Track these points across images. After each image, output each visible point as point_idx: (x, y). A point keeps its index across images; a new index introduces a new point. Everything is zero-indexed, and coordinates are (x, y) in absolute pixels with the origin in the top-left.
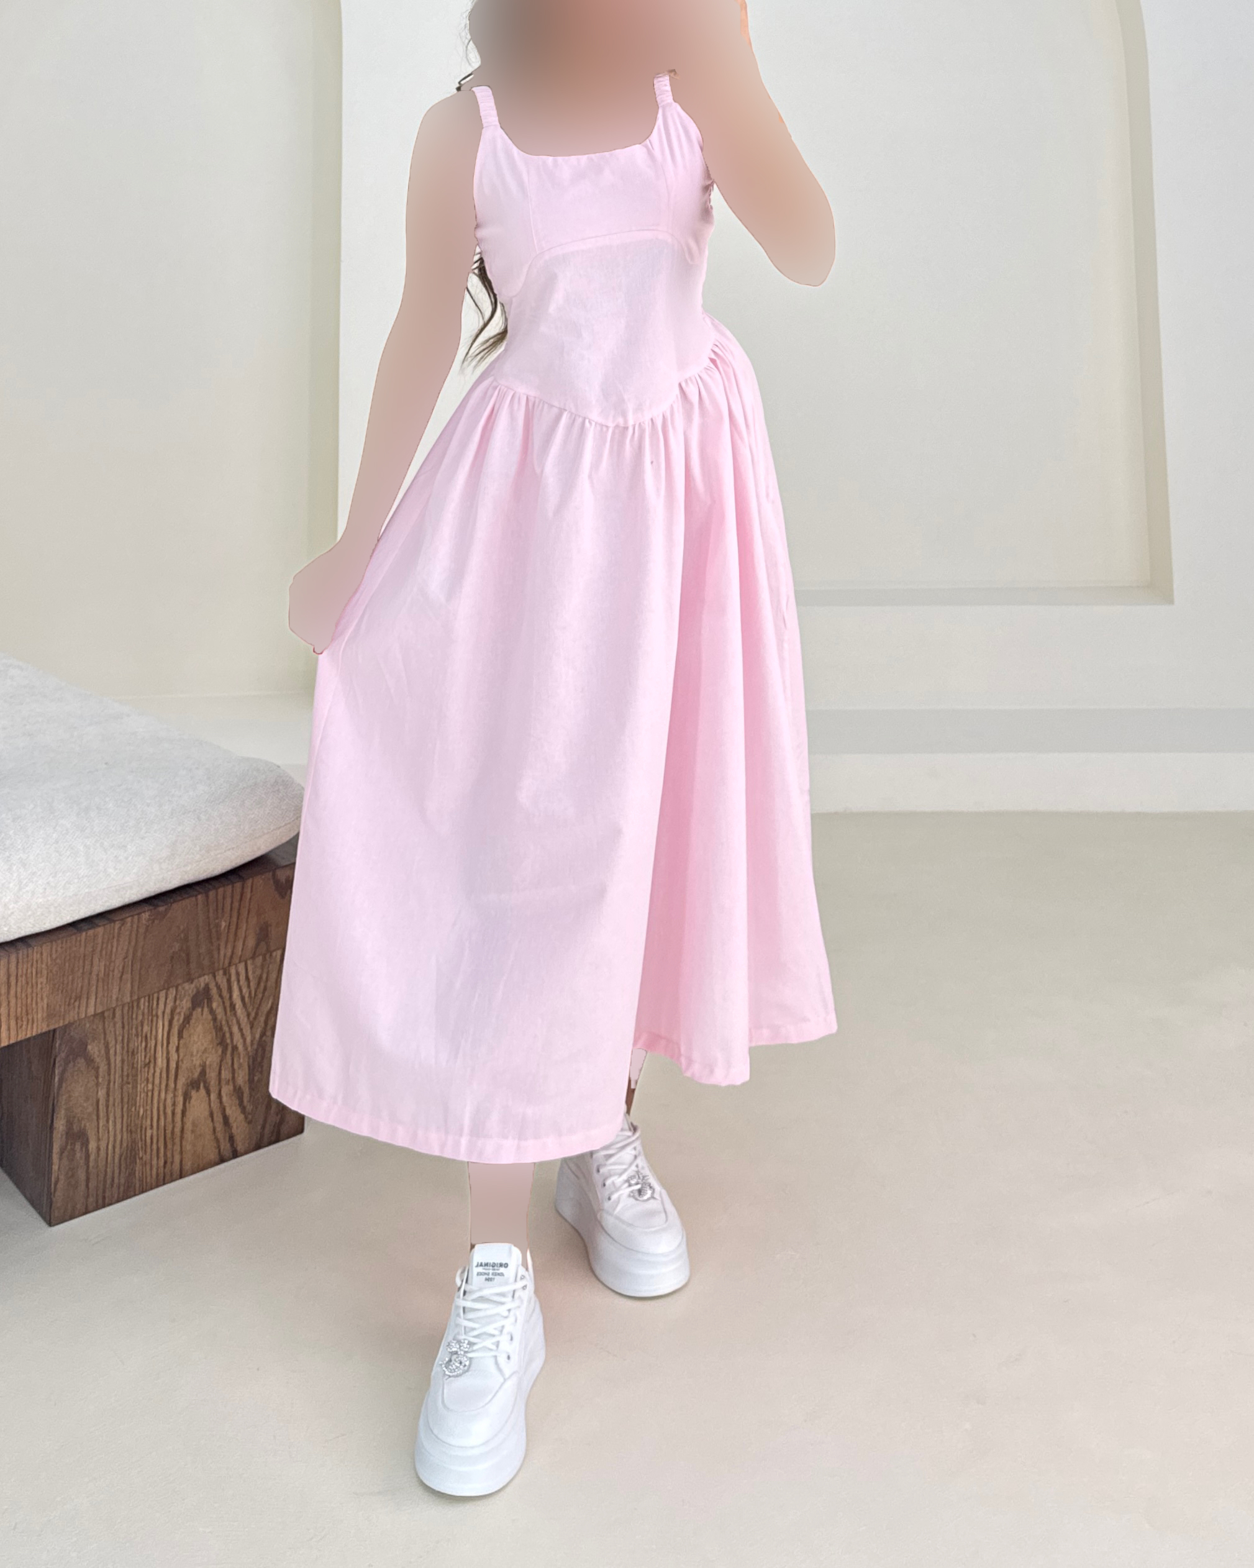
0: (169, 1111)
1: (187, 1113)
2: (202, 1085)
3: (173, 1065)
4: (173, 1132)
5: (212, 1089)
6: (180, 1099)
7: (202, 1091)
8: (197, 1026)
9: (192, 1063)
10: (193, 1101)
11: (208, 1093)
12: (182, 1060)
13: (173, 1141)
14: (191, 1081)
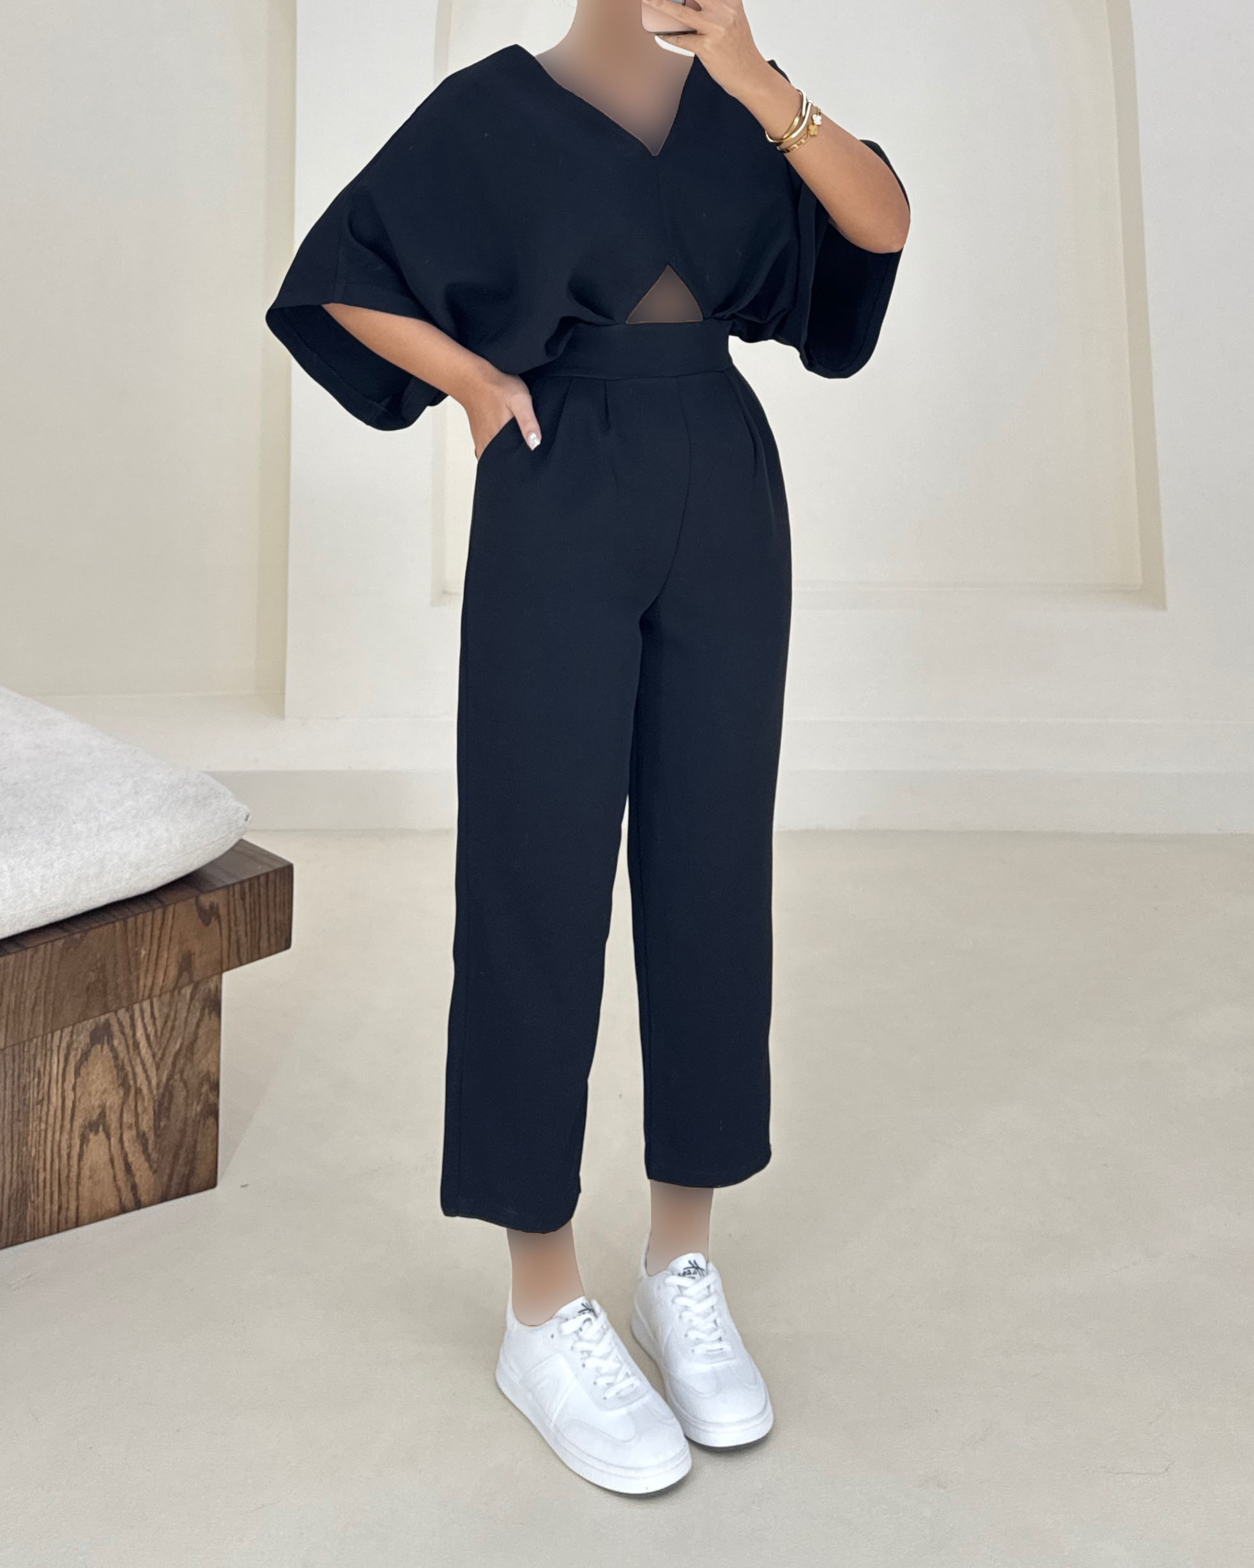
0: (64, 1153)
1: (85, 1157)
2: (101, 1129)
3: (69, 1104)
4: (68, 1176)
5: (112, 1133)
6: (77, 1142)
7: (102, 1135)
8: (97, 1063)
9: (90, 1103)
10: (91, 1143)
11: (108, 1137)
12: (80, 1102)
13: (68, 1185)
14: (89, 1123)
